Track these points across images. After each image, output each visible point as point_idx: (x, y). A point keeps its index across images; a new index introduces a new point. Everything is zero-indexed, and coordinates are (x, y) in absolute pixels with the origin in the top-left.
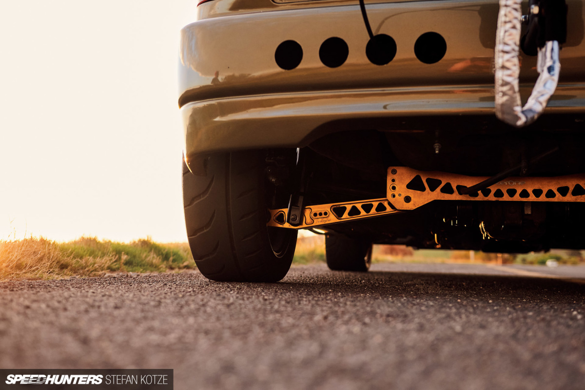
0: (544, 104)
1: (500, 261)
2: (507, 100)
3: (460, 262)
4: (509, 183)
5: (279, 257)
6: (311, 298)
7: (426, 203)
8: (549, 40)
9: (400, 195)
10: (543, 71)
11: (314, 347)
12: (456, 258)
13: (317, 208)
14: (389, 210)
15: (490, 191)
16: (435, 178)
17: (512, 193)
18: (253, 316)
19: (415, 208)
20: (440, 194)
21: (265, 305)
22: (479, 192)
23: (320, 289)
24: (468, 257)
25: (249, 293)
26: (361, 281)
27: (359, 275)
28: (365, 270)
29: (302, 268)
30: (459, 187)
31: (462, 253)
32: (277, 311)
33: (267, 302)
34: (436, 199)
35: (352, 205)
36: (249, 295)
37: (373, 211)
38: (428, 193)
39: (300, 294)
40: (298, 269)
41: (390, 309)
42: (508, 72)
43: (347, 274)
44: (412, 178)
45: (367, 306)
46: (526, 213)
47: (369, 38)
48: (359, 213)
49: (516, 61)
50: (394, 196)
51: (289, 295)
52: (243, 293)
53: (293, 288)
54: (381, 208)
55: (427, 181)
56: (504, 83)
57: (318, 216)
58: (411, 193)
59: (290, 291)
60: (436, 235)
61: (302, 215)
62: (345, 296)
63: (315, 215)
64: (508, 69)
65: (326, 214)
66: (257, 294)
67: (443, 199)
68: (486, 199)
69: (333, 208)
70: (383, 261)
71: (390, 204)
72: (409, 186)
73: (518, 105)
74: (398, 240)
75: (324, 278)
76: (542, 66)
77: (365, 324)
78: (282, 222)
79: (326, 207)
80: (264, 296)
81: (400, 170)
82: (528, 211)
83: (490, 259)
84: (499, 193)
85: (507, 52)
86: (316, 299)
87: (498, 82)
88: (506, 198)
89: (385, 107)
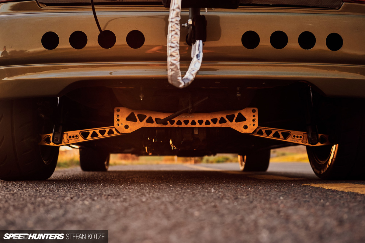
0: (194, 76)
1: (193, 162)
2: (174, 73)
3: (169, 163)
4: (185, 117)
5: (47, 164)
6: (65, 188)
7: (138, 129)
8: (198, 40)
9: (122, 124)
10: (194, 57)
11: (61, 212)
12: (166, 160)
13: (71, 133)
14: (116, 133)
15: (174, 121)
16: (143, 114)
17: (186, 122)
18: (28, 199)
19: (131, 132)
20: (145, 123)
21: (36, 193)
22: (168, 122)
23: (73, 183)
24: (173, 160)
25: (27, 187)
26: (100, 177)
27: (100, 174)
28: (105, 170)
29: (65, 171)
30: (156, 119)
31: (170, 157)
32: (43, 196)
33: (38, 191)
34: (143, 126)
35: (93, 131)
36: (27, 188)
37: (106, 134)
38: (139, 123)
39: (59, 186)
40: (61, 171)
41: (112, 192)
42: (174, 58)
43: (93, 173)
44: (129, 114)
45: (99, 191)
46: (195, 134)
47: (100, 33)
48: (97, 135)
49: (178, 52)
50: (118, 125)
51: (52, 187)
52: (23, 187)
53: (56, 183)
54: (111, 132)
55: (138, 115)
56: (172, 64)
57: (72, 138)
58: (128, 123)
59: (53, 185)
60: (146, 148)
61: (62, 137)
62: (87, 186)
63: (70, 137)
64: (174, 56)
65: (77, 136)
66: (32, 187)
67: (147, 126)
68: (172, 126)
69: (81, 132)
70: (119, 164)
71: (116, 130)
72: (127, 119)
73: (180, 77)
74: (126, 151)
75: (77, 176)
76: (194, 54)
77: (94, 200)
78: (49, 142)
79: (77, 132)
80: (36, 188)
81: (122, 110)
82: (196, 133)
83: (187, 161)
84: (179, 123)
85: (173, 47)
86: (69, 188)
87: (169, 63)
88: (183, 125)
89: (111, 73)
